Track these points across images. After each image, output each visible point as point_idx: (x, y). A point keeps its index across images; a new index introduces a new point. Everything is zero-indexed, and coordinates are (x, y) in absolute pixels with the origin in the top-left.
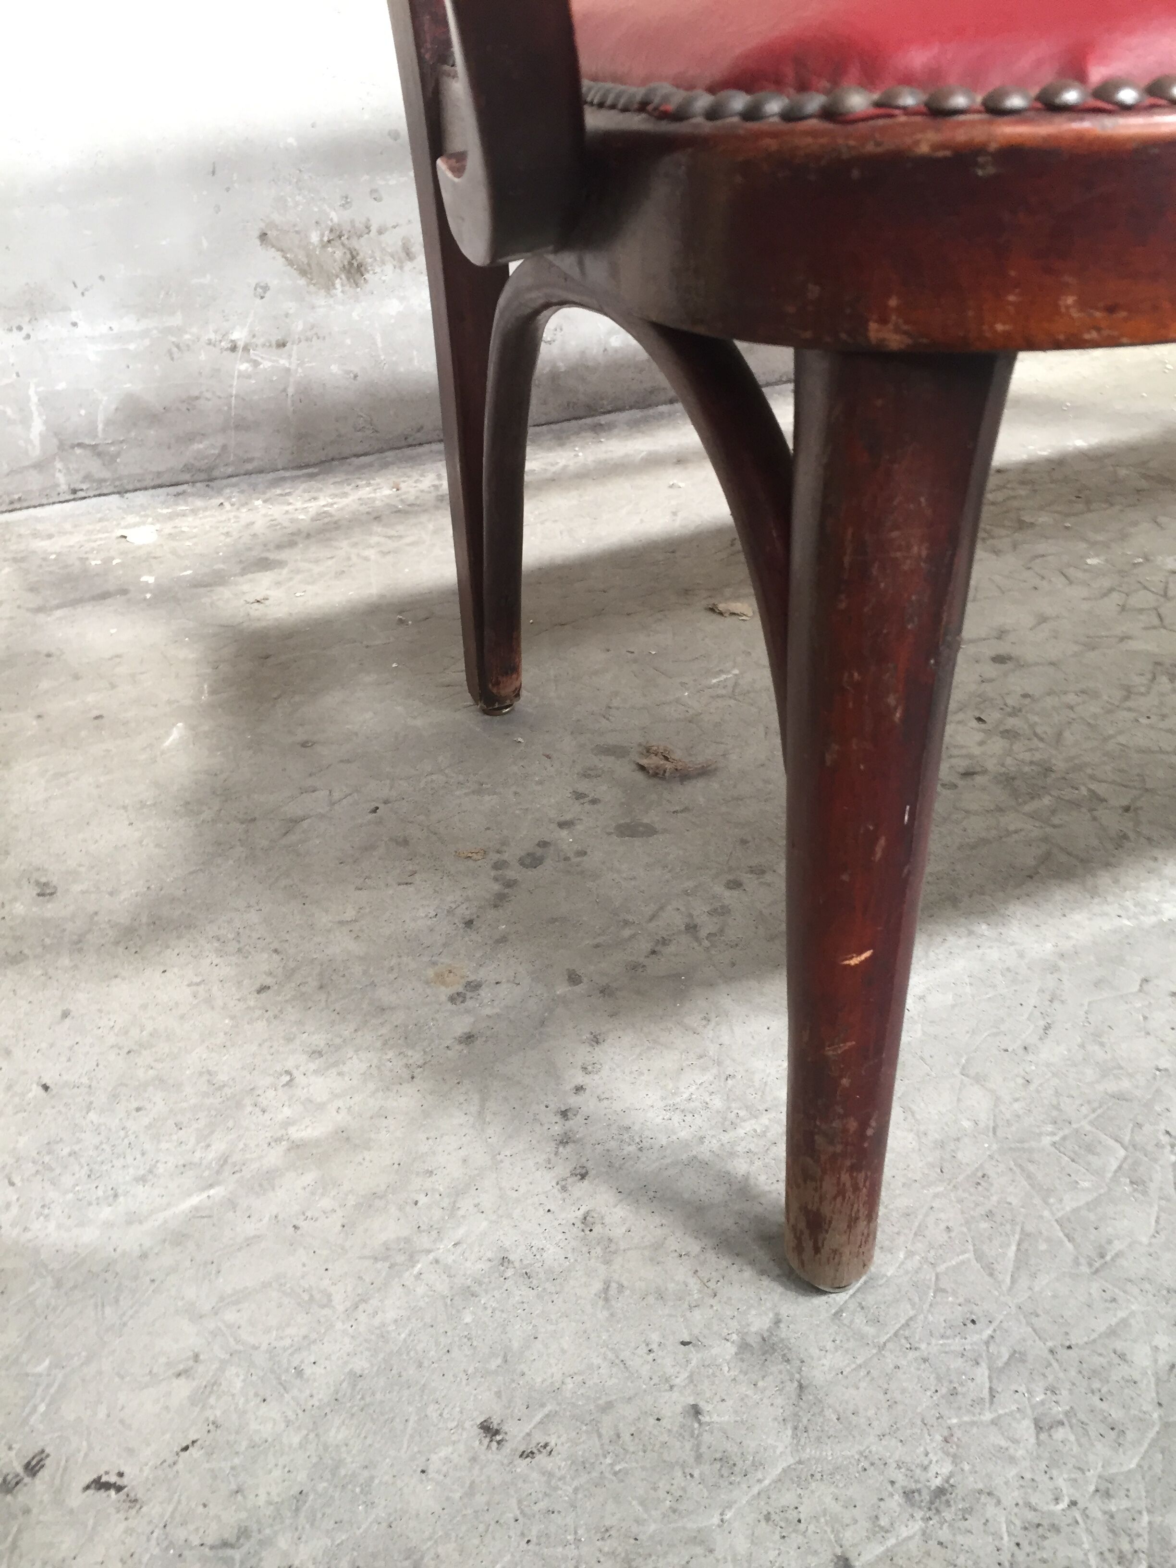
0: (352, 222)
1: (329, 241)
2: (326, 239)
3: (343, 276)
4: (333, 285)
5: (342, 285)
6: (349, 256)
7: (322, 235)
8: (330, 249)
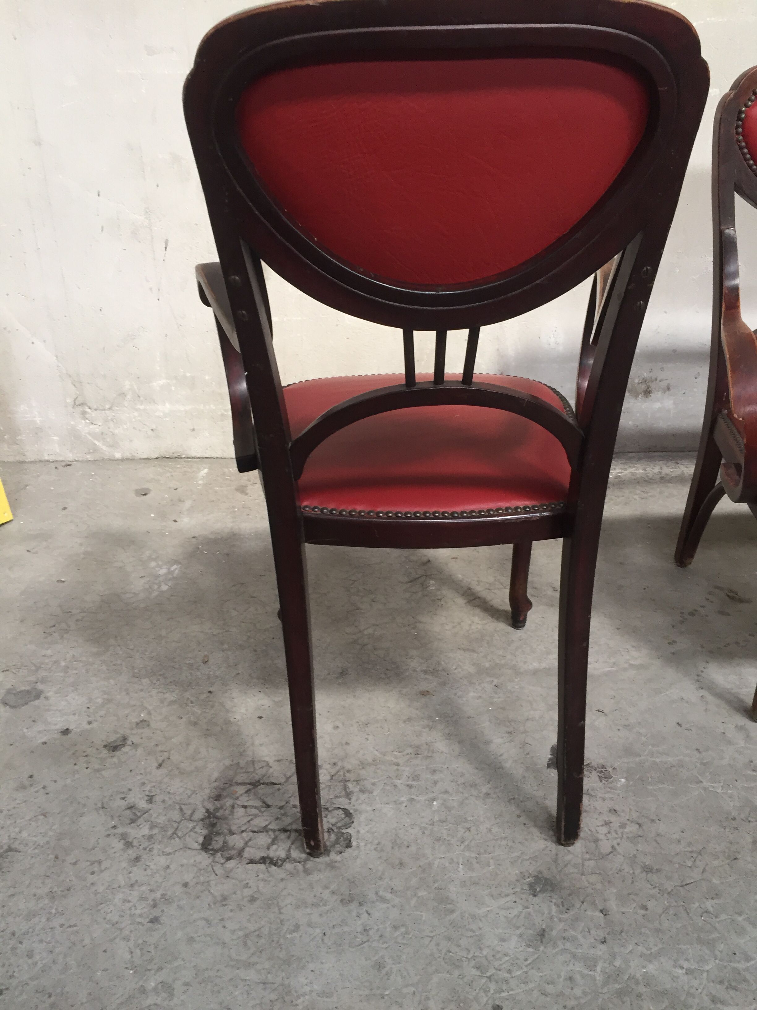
0: (651, 377)
1: (641, 382)
2: (640, 382)
3: (643, 394)
4: (638, 396)
5: (642, 397)
6: (647, 388)
7: (639, 380)
8: (640, 385)
